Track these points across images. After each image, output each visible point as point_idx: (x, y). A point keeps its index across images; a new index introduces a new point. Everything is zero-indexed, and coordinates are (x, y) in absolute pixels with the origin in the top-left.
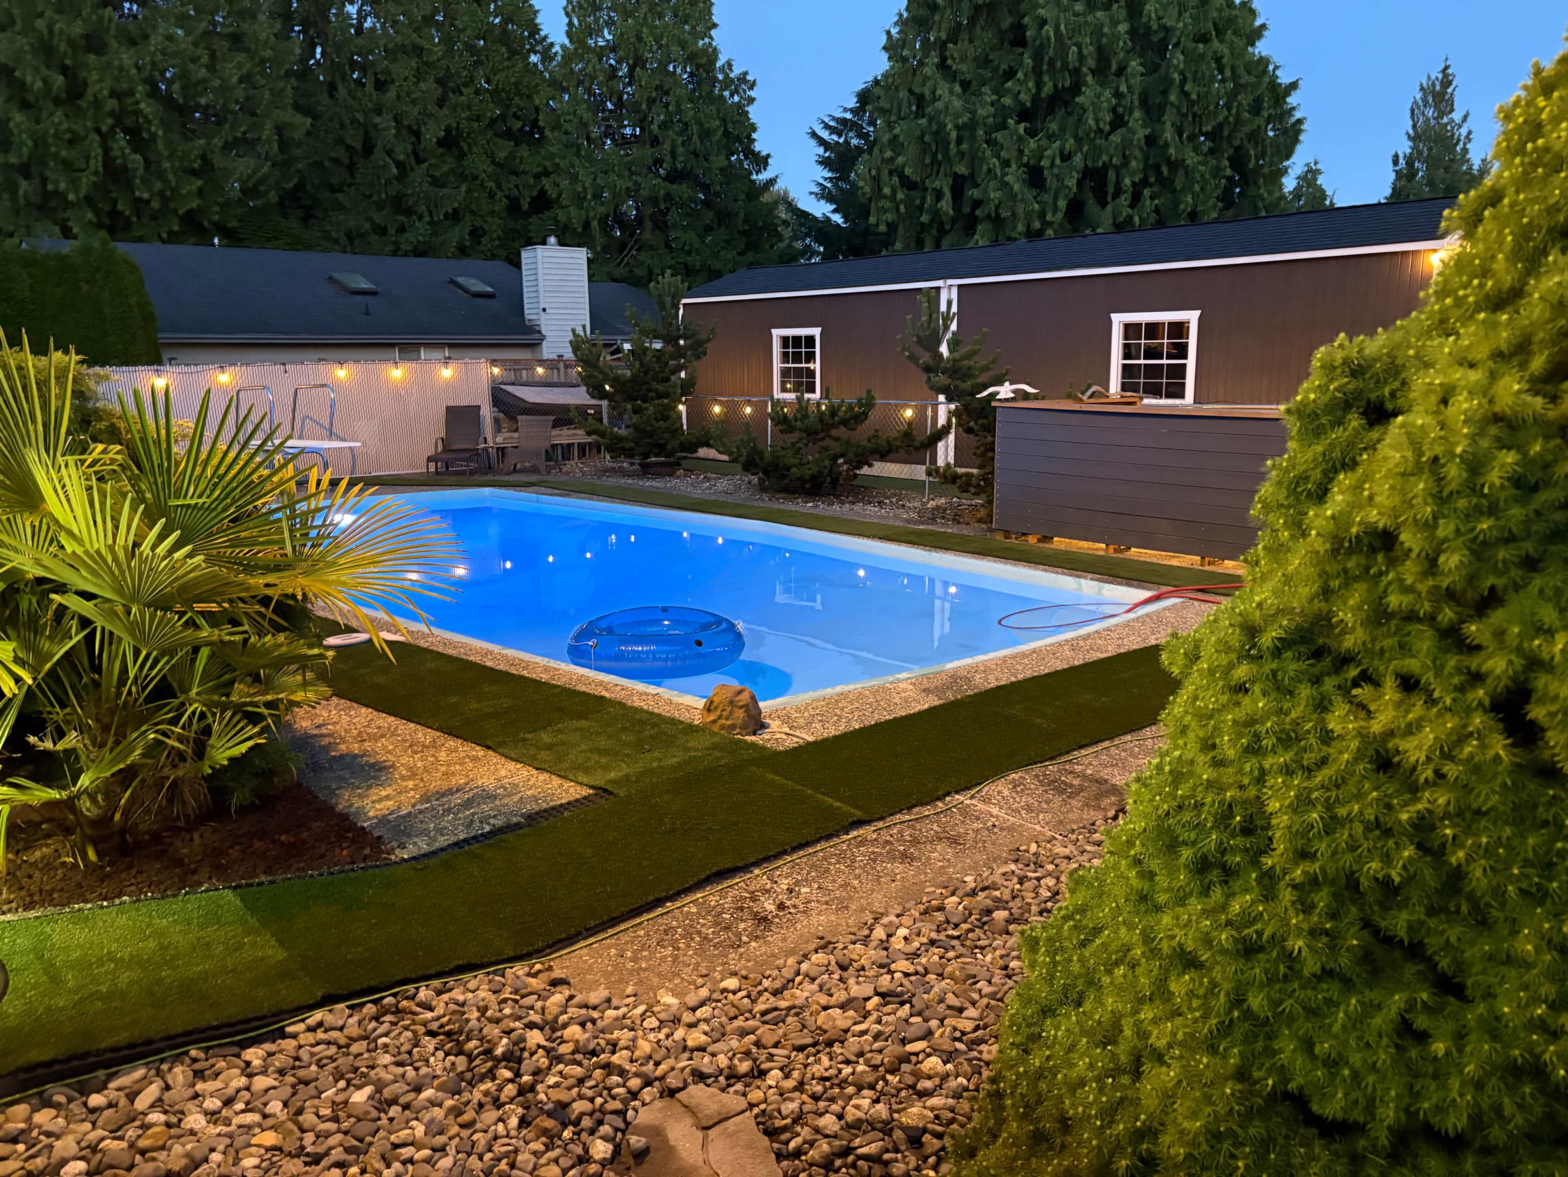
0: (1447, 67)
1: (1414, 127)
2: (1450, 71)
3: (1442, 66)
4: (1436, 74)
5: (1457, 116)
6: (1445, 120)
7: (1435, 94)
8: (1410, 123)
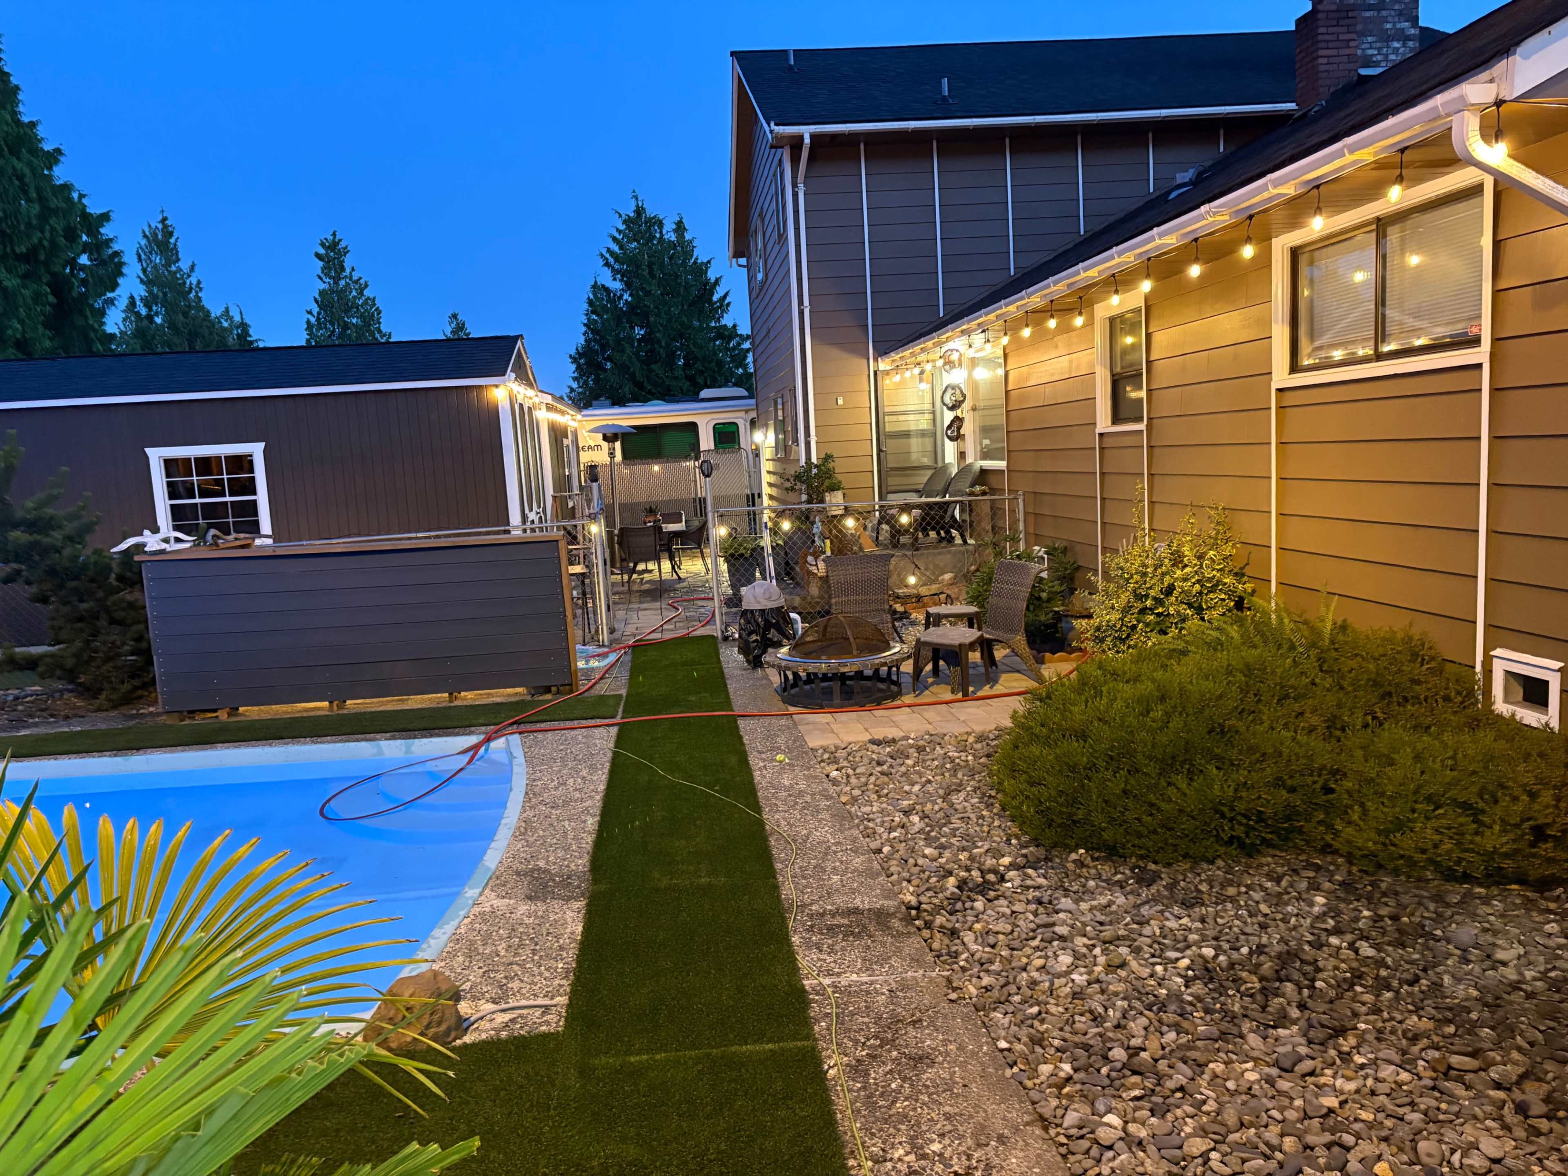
0: (164, 220)
1: (144, 271)
2: (168, 222)
3: (161, 217)
4: (156, 224)
5: (184, 265)
6: (173, 268)
7: (159, 244)
8: (139, 267)
